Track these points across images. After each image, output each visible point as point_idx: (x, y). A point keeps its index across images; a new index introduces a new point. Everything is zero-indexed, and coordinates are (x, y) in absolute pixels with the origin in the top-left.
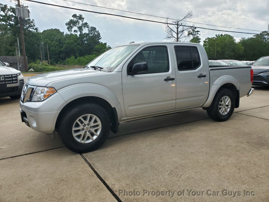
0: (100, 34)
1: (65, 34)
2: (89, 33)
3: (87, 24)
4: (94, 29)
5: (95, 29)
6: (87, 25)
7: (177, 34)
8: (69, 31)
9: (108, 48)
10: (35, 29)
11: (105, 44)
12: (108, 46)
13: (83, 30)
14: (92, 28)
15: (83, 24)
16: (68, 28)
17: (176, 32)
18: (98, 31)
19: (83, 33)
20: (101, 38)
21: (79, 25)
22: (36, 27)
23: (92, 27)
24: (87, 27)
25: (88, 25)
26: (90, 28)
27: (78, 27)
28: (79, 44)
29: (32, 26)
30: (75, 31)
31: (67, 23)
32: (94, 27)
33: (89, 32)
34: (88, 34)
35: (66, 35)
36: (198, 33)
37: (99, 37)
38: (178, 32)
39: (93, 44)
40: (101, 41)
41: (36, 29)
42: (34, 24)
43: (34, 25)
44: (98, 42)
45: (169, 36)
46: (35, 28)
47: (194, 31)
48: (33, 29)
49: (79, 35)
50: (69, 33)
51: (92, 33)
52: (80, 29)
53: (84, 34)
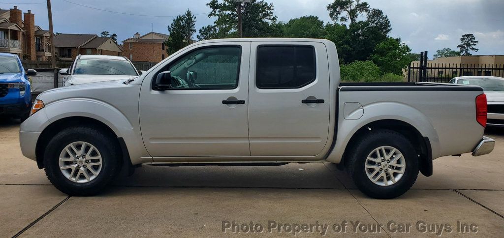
0: (389, 22)
1: (325, 24)
2: (369, 21)
3: (367, 4)
4: (378, 13)
5: (380, 13)
6: (366, 8)
8: (333, 19)
9: (401, 48)
10: (272, 19)
11: (398, 40)
12: (402, 45)
13: (356, 16)
14: (374, 12)
15: (358, 5)
16: (331, 15)
18: (386, 17)
19: (357, 21)
20: (392, 29)
21: (351, 7)
22: (274, 16)
23: (375, 10)
24: (366, 11)
25: (369, 7)
26: (371, 12)
27: (348, 11)
28: (347, 42)
29: (268, 15)
30: (343, 19)
31: (330, 5)
32: (378, 10)
33: (369, 19)
34: (366, 24)
35: (327, 26)
37: (385, 28)
39: (373, 41)
40: (391, 35)
41: (274, 19)
42: (272, 11)
43: (272, 13)
44: (384, 38)
46: (272, 17)
48: (270, 19)
49: (350, 26)
50: (332, 23)
51: (375, 20)
52: (353, 14)
53: (360, 22)
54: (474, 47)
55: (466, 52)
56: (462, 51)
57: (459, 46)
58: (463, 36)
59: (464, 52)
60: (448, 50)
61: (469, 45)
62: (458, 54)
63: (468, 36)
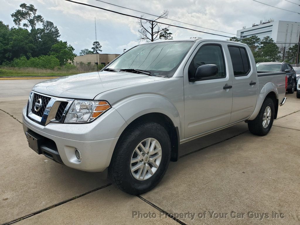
0: (58, 30)
1: (10, 28)
2: (44, 29)
3: (41, 17)
4: (50, 24)
5: (52, 24)
6: (41, 19)
7: (152, 35)
8: (16, 24)
9: (69, 48)
11: (66, 43)
12: (69, 46)
13: (35, 24)
14: (47, 23)
15: (35, 17)
16: (15, 21)
17: (151, 32)
18: (56, 27)
19: (36, 28)
20: (60, 35)
21: (30, 17)
23: (48, 22)
24: (42, 21)
25: (43, 19)
26: (45, 22)
27: (28, 20)
28: (31, 42)
30: (25, 25)
31: (13, 14)
32: (50, 22)
33: (44, 27)
34: (43, 30)
35: (12, 29)
36: (171, 35)
37: (57, 34)
38: (152, 33)
39: (50, 42)
40: (60, 39)
44: (57, 41)
45: (143, 37)
47: (166, 33)
49: (31, 31)
50: (16, 27)
51: (49, 29)
52: (32, 22)
53: (38, 29)
54: (100, 49)
55: (96, 52)
56: (94, 51)
57: (92, 48)
58: (94, 42)
59: (95, 52)
60: (87, 50)
61: (97, 48)
62: (92, 53)
63: (97, 42)
